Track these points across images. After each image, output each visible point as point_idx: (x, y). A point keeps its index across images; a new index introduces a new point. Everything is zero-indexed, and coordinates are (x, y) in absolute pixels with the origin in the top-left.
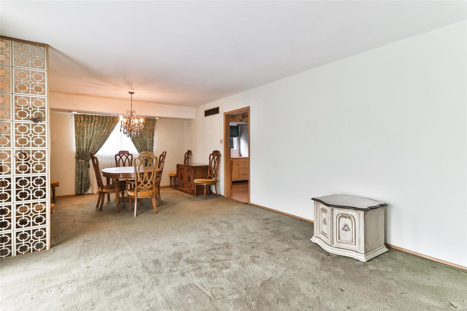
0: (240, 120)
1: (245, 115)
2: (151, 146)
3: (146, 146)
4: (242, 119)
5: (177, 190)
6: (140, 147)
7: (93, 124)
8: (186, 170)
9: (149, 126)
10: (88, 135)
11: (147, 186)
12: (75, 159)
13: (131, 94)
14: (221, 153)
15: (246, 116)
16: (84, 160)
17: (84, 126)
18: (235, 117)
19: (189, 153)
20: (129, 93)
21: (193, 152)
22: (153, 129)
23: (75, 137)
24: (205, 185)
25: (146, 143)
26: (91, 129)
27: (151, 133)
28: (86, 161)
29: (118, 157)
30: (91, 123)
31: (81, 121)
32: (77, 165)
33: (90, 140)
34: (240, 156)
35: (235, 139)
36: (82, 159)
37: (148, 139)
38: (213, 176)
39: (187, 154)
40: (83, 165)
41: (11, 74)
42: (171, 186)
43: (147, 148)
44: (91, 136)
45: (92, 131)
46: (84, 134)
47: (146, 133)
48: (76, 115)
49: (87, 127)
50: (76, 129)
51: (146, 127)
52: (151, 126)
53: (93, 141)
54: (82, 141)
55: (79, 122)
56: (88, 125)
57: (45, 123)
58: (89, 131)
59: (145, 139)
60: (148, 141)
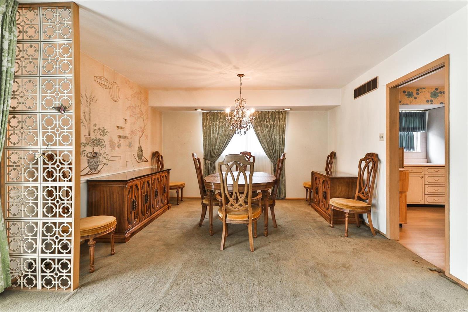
0: (428, 101)
1: (439, 91)
2: (281, 145)
3: (275, 146)
4: (432, 99)
5: (312, 207)
6: (267, 148)
7: (218, 121)
8: (322, 182)
9: (279, 121)
10: (213, 134)
11: (238, 207)
12: (203, 160)
13: (241, 77)
14: (380, 157)
15: (441, 93)
16: (210, 161)
17: (210, 124)
18: (417, 96)
19: (333, 155)
20: (237, 76)
21: (337, 155)
22: (284, 124)
23: (203, 136)
24: (347, 211)
25: (275, 142)
27: (281, 129)
28: (212, 162)
30: (217, 121)
31: (207, 119)
32: (205, 167)
33: (215, 140)
34: (428, 163)
35: (417, 135)
36: (208, 160)
37: (277, 137)
38: (364, 196)
39: (330, 157)
40: (209, 166)
41: (39, 51)
42: (307, 200)
43: (275, 148)
44: (217, 135)
45: (217, 130)
46: (210, 134)
47: (275, 129)
48: (203, 113)
49: (213, 125)
50: (203, 128)
51: (275, 122)
52: (281, 121)
53: (218, 140)
54: (208, 141)
55: (206, 121)
56: (213, 123)
57: (71, 112)
58: (214, 130)
59: (273, 137)
60: (277, 139)
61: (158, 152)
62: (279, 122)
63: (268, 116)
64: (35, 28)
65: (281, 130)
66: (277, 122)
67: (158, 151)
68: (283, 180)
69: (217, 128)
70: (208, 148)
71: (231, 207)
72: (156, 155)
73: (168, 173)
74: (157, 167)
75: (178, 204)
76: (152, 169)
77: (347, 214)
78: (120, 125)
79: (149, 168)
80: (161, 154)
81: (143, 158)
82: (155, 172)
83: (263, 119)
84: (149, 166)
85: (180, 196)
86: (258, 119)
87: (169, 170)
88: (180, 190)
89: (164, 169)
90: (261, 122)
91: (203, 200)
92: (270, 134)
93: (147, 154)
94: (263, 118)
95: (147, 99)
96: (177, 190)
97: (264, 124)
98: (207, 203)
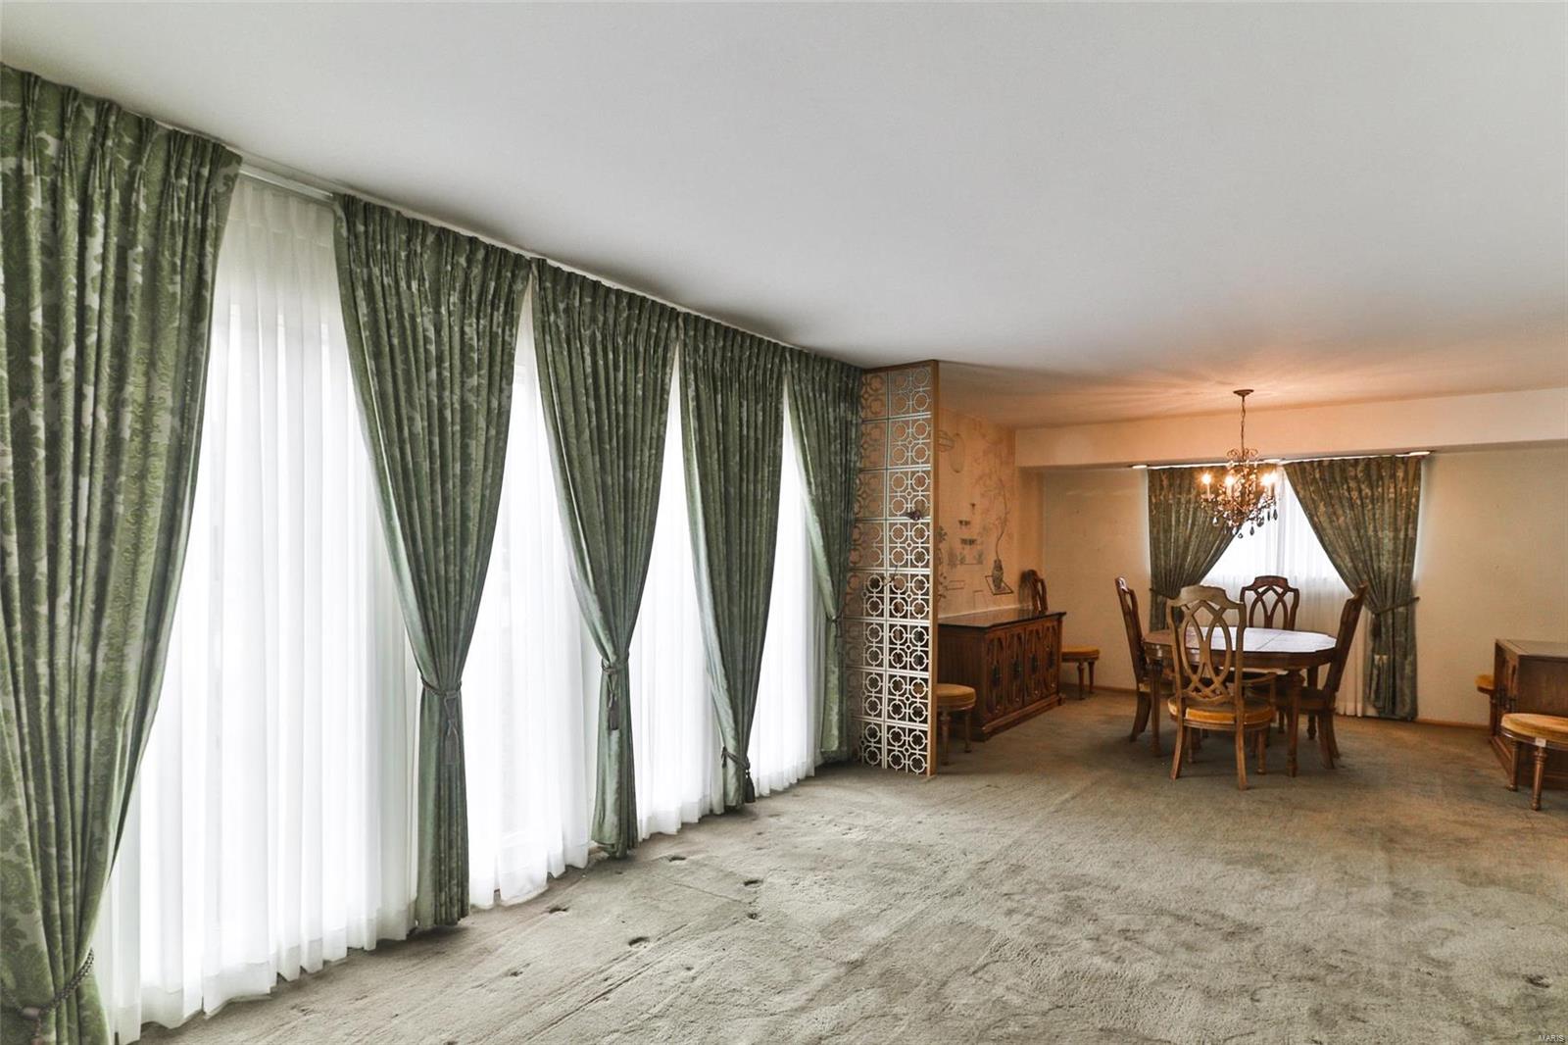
3: (1379, 562)
10: (1179, 526)
12: (1149, 594)
13: (1243, 397)
16: (1169, 597)
17: (1171, 502)
20: (1236, 395)
22: (1411, 495)
24: (1541, 743)
25: (1377, 548)
26: (1188, 511)
27: (1402, 511)
29: (1251, 596)
31: (1162, 488)
32: (1154, 612)
33: (1185, 542)
36: (1164, 595)
37: (1386, 535)
43: (1379, 567)
44: (1189, 529)
45: (1191, 516)
46: (1170, 526)
47: (1378, 512)
48: (1152, 474)
49: (1179, 503)
50: (1151, 511)
51: (1380, 490)
52: (1399, 486)
53: (1193, 543)
54: (1165, 544)
55: (1158, 492)
56: (1179, 496)
57: (929, 519)
58: (1182, 515)
59: (1371, 533)
60: (1386, 541)
61: (1033, 573)
62: (1392, 490)
63: (1353, 474)
64: (881, 400)
65: (1402, 514)
66: (1386, 491)
67: (1034, 568)
68: (1407, 662)
69: (1191, 510)
70: (1163, 562)
71: (1194, 694)
72: (1031, 581)
73: (1060, 622)
74: (1031, 607)
75: (1081, 699)
76: (1021, 611)
77: (1540, 750)
78: (964, 519)
79: (1015, 609)
80: (1042, 575)
81: (1003, 585)
82: (1026, 617)
83: (1335, 482)
84: (1015, 604)
85: (1086, 681)
86: (1321, 484)
87: (1061, 615)
88: (1086, 665)
89: (1047, 613)
90: (1331, 492)
91: (1140, 685)
92: (1359, 526)
93: (1011, 578)
94: (1338, 479)
95: (1011, 452)
96: (1080, 664)
97: (1340, 498)
98: (1148, 690)
